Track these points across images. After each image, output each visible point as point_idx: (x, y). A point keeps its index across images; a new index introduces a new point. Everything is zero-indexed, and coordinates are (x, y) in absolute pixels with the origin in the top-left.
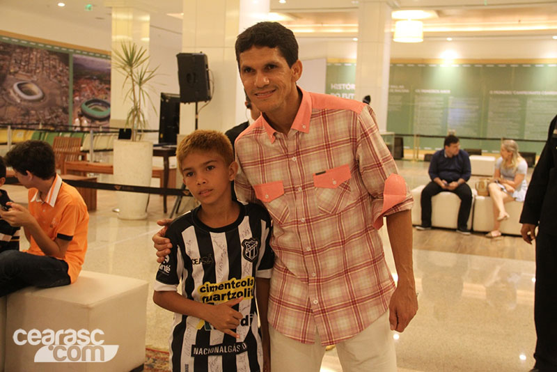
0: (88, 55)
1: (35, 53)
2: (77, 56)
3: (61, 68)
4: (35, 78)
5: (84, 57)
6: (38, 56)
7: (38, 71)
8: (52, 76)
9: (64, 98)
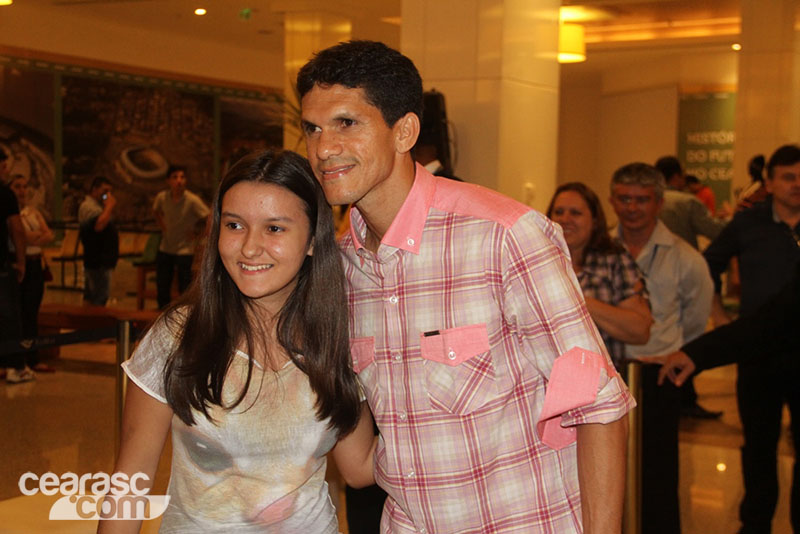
0: (246, 96)
1: (157, 97)
2: (229, 99)
3: (200, 122)
4: (157, 141)
5: (240, 100)
6: (163, 101)
7: (161, 128)
8: (185, 136)
9: (205, 174)
